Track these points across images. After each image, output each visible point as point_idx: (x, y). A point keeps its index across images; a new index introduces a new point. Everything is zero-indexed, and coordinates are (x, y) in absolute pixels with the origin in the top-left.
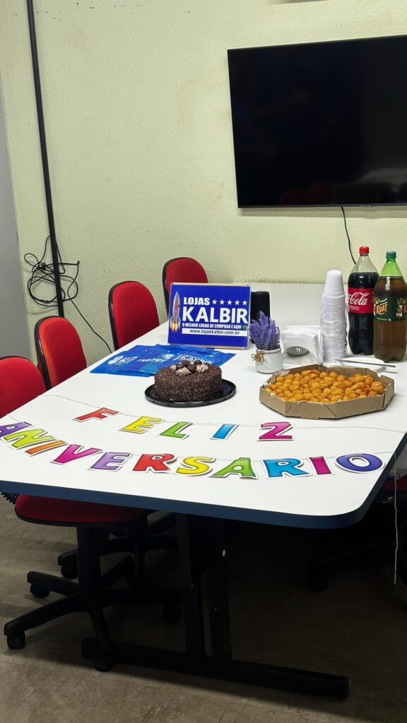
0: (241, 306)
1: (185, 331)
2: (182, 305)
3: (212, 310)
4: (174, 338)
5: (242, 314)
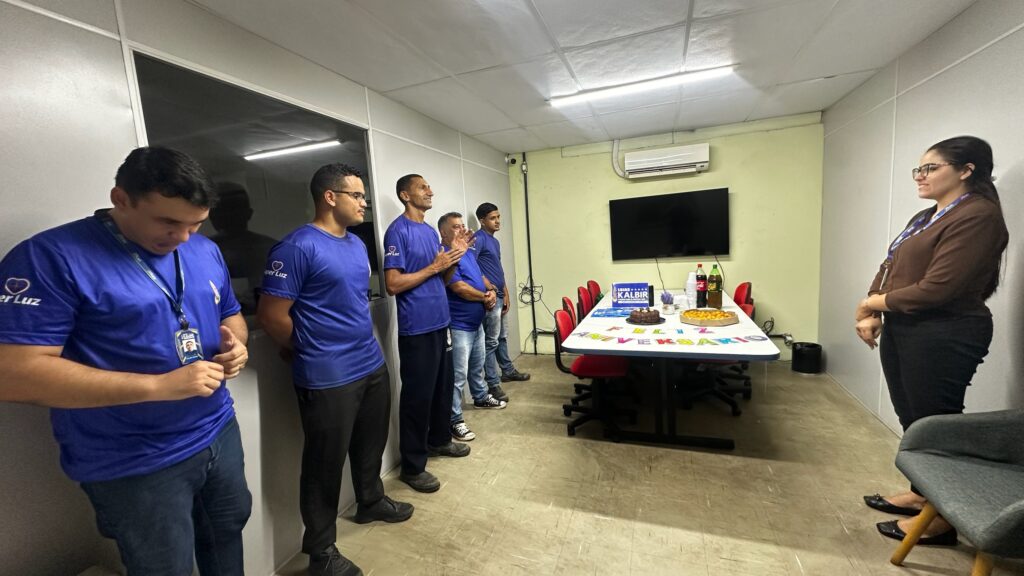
0: (644, 290)
1: (619, 302)
2: (617, 292)
3: (631, 293)
4: (616, 305)
5: (645, 294)
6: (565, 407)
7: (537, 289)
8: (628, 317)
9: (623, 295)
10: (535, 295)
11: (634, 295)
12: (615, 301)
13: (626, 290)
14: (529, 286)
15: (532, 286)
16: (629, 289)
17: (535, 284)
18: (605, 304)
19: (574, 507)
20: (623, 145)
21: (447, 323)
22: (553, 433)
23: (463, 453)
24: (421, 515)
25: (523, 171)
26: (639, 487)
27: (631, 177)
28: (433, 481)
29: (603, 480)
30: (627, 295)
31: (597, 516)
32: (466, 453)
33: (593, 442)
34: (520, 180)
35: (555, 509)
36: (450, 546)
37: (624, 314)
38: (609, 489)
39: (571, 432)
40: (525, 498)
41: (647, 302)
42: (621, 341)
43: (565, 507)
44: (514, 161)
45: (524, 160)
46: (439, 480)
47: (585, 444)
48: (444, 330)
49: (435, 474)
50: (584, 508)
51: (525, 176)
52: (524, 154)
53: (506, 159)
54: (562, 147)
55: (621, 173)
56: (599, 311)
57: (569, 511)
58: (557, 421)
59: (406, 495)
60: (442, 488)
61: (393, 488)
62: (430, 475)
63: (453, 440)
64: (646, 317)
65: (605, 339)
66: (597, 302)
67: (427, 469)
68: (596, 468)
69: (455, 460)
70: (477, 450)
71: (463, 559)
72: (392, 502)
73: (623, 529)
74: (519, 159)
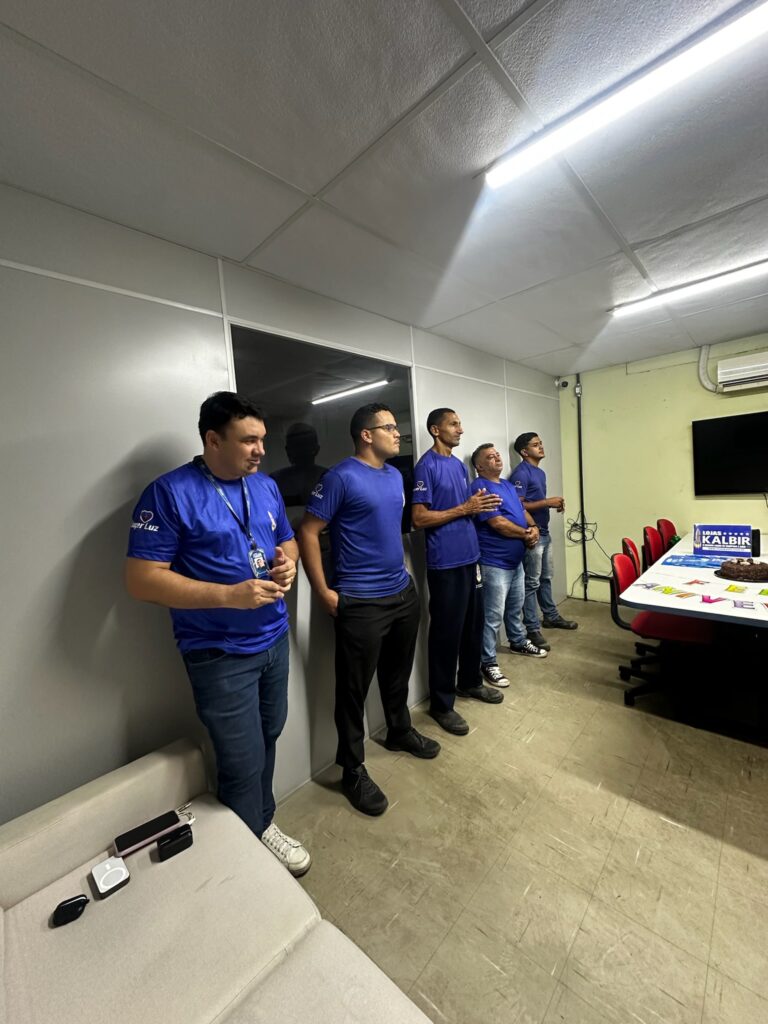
0: (745, 535)
1: (704, 548)
2: (702, 536)
3: (724, 538)
4: (698, 552)
5: (746, 540)
6: (621, 668)
7: (590, 527)
8: (719, 569)
9: (711, 539)
10: (586, 533)
11: (727, 540)
12: (698, 546)
13: (715, 533)
14: (579, 522)
15: (583, 523)
16: (720, 533)
17: (587, 520)
18: (683, 548)
19: (630, 797)
20: (715, 352)
21: (476, 559)
22: (604, 698)
23: (494, 699)
24: (448, 757)
25: (576, 394)
26: (730, 796)
27: (726, 389)
28: (461, 723)
29: (674, 773)
30: (716, 539)
31: (663, 818)
32: (498, 700)
33: (660, 719)
34: (573, 405)
35: (605, 793)
36: (475, 800)
37: (710, 565)
38: (683, 787)
39: (629, 701)
40: (565, 768)
41: (749, 551)
42: (706, 600)
43: (618, 793)
44: (565, 384)
45: (578, 381)
46: (469, 724)
47: (648, 719)
48: (473, 567)
49: (464, 717)
50: (643, 802)
51: (579, 400)
52: (578, 376)
53: (557, 383)
54: (627, 363)
55: (710, 387)
56: (673, 557)
57: (624, 801)
58: (610, 684)
59: (432, 732)
60: (471, 732)
61: (421, 722)
62: (458, 717)
63: (485, 683)
64: (748, 572)
65: (682, 596)
66: (671, 546)
67: (455, 708)
68: (664, 755)
69: (487, 706)
70: (510, 700)
71: (489, 820)
72: (419, 736)
73: (704, 847)
74: (572, 381)
